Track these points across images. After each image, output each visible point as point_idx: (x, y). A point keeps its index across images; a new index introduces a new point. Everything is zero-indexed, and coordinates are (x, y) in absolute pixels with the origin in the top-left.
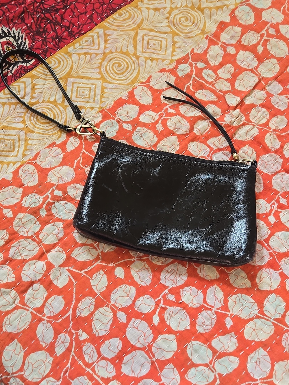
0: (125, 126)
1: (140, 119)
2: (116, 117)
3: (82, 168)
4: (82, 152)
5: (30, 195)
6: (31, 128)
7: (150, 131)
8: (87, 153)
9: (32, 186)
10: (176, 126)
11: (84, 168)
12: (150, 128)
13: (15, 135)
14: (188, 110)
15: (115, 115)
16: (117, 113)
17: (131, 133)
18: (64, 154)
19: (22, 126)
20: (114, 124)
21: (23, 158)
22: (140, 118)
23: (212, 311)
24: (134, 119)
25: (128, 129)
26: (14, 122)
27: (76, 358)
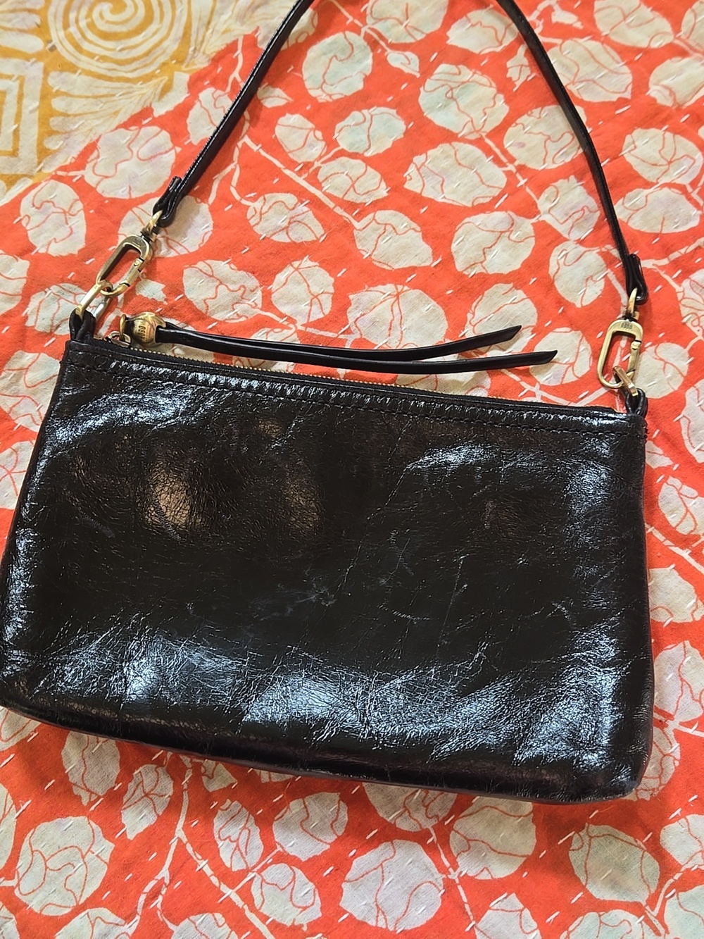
0: (396, 59)
1: (448, 38)
2: (365, 24)
3: (237, 204)
4: (240, 144)
5: (54, 289)
6: (64, 54)
7: (484, 80)
8: (255, 148)
9: (64, 254)
10: (580, 74)
11: (244, 202)
12: (484, 71)
13: (9, 77)
14: (625, 18)
15: (362, 17)
16: (368, 12)
17: (416, 84)
18: (178, 149)
19: (34, 44)
20: (356, 51)
21: (39, 163)
22: (449, 33)
23: (665, 729)
24: (428, 36)
25: (406, 70)
26: (10, 29)
27: (190, 849)
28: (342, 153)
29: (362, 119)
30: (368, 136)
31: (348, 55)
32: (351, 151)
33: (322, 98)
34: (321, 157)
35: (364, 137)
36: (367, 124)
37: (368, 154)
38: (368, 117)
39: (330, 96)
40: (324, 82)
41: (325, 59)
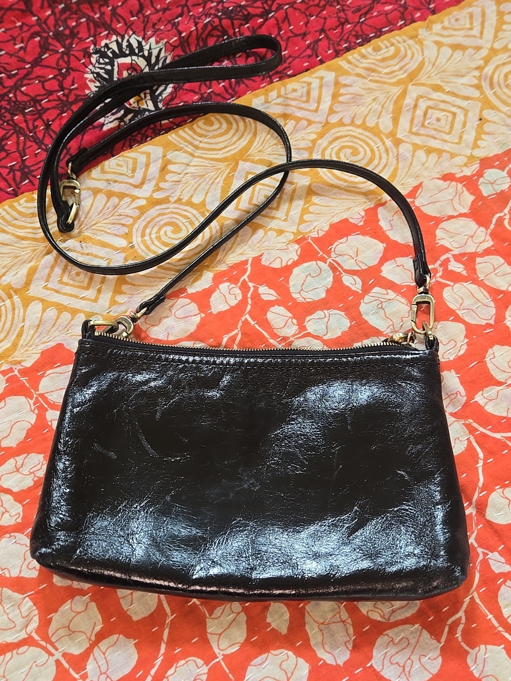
0: (347, 280)
1: (382, 271)
2: (330, 257)
4: (243, 319)
6: (139, 251)
7: (403, 300)
8: (253, 323)
10: (464, 305)
12: (403, 295)
13: (102, 258)
14: (495, 270)
15: (329, 253)
16: (333, 250)
17: (359, 297)
18: (203, 315)
19: (123, 243)
20: (323, 272)
21: (109, 308)
22: (382, 268)
24: (369, 267)
25: (353, 288)
26: (108, 233)
28: (309, 335)
29: (323, 316)
30: (327, 327)
31: (317, 274)
32: (315, 334)
33: (300, 300)
34: (294, 335)
35: (324, 327)
36: (326, 319)
37: (325, 338)
38: (327, 315)
39: (305, 299)
40: (302, 290)
41: (304, 275)
